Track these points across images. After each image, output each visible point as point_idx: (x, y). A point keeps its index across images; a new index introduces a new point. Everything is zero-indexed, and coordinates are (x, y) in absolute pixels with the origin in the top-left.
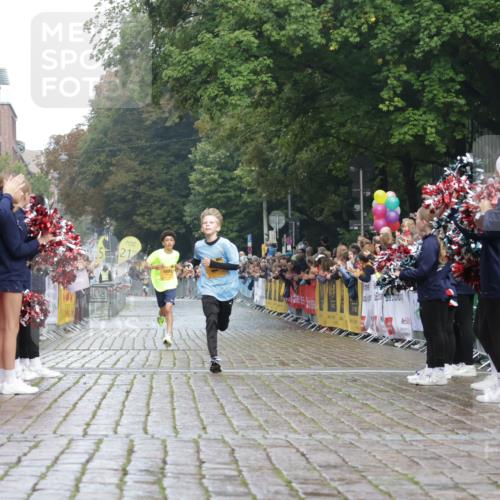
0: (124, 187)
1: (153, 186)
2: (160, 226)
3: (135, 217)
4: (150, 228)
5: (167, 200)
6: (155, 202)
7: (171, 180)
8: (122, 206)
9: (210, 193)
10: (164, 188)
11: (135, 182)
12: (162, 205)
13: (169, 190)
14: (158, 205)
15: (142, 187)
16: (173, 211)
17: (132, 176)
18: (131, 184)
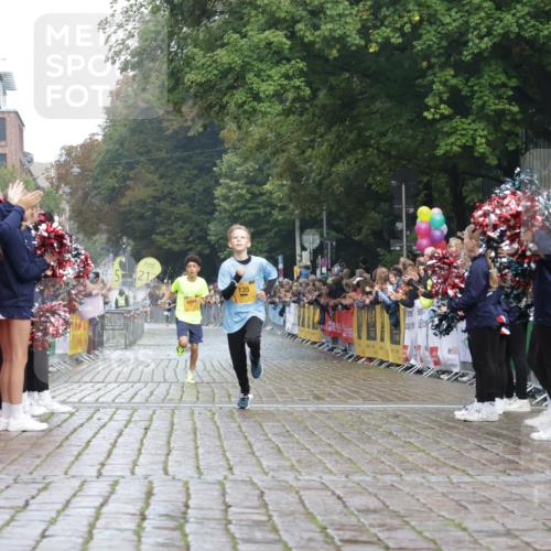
0: (143, 203)
1: (174, 202)
2: (182, 245)
3: (154, 236)
4: (170, 249)
5: (190, 218)
6: (177, 219)
7: (194, 195)
8: (140, 224)
9: (237, 209)
10: (186, 204)
11: (154, 197)
12: (185, 223)
13: (191, 206)
14: (180, 223)
15: (162, 203)
16: (197, 229)
17: (150, 191)
18: (150, 200)
